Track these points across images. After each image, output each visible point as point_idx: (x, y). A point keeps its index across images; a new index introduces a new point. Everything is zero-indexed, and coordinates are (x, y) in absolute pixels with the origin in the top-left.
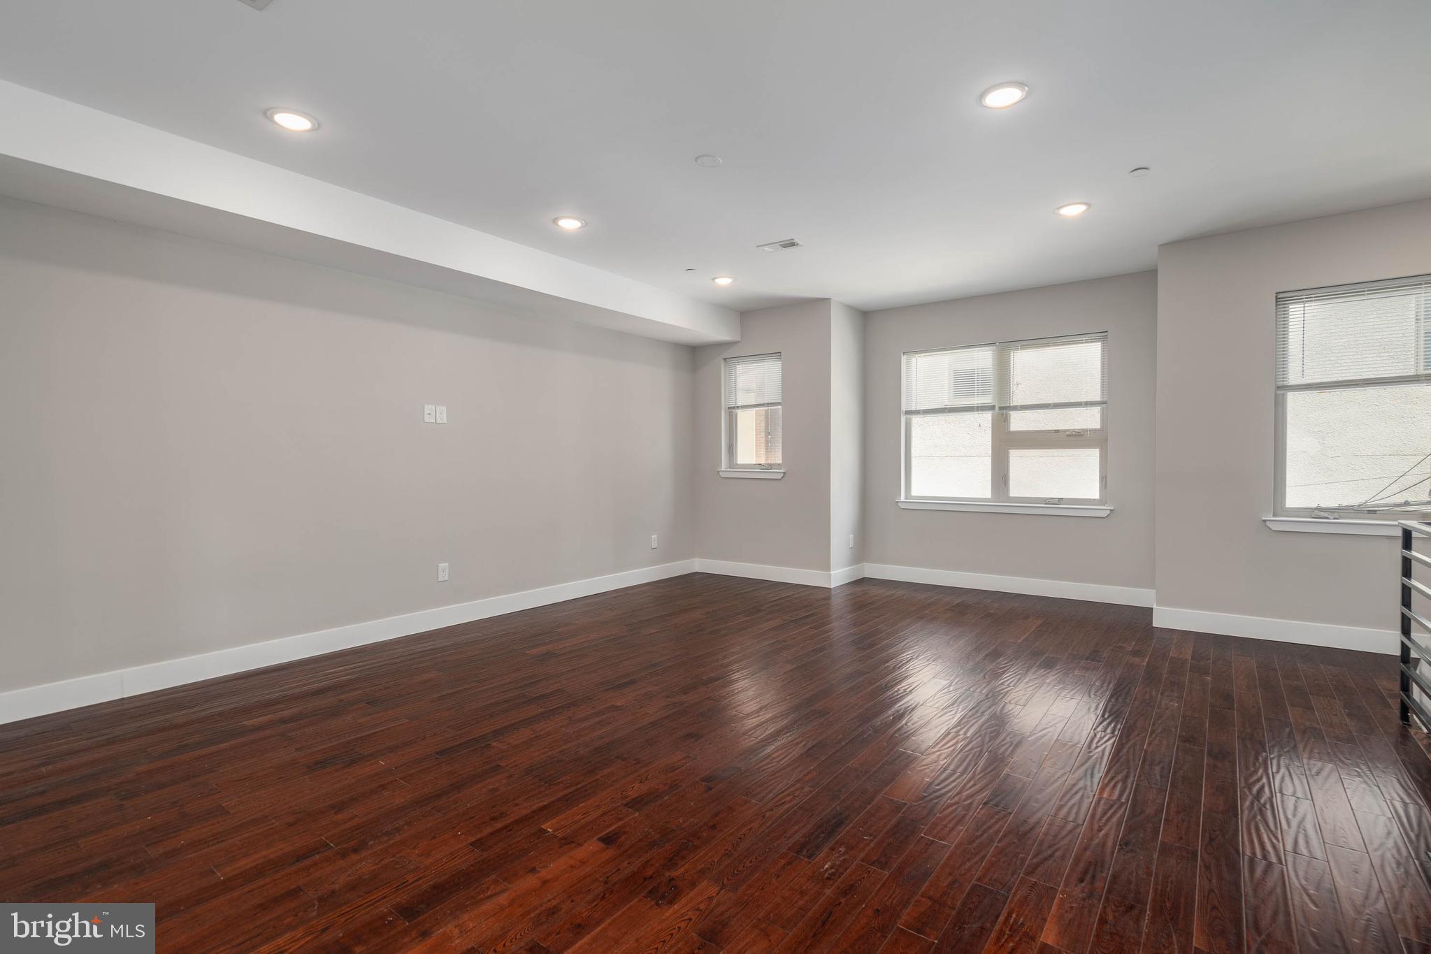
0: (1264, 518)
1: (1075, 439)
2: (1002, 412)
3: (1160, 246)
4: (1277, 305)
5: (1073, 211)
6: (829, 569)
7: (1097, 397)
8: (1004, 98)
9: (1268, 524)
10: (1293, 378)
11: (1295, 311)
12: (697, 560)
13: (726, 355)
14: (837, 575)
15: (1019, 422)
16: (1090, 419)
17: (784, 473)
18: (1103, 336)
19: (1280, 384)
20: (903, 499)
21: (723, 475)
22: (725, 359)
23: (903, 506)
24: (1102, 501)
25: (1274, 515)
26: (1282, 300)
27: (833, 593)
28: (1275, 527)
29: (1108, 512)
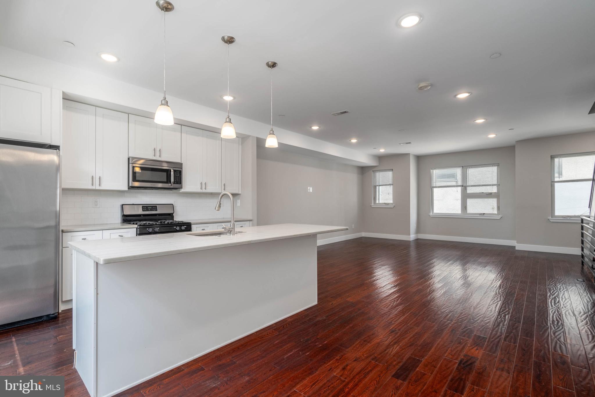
0: (548, 218)
1: (489, 195)
2: (464, 187)
3: (516, 141)
4: (551, 159)
5: (492, 136)
6: (410, 235)
7: (496, 183)
9: (550, 220)
10: (556, 179)
11: (556, 160)
12: (363, 233)
13: (374, 169)
14: (412, 237)
15: (470, 190)
16: (494, 190)
17: (394, 206)
18: (498, 165)
19: (553, 181)
20: (431, 214)
21: (373, 206)
22: (373, 171)
23: (431, 216)
24: (498, 214)
25: (551, 218)
26: (552, 158)
27: (411, 242)
28: (552, 221)
29: (500, 218)
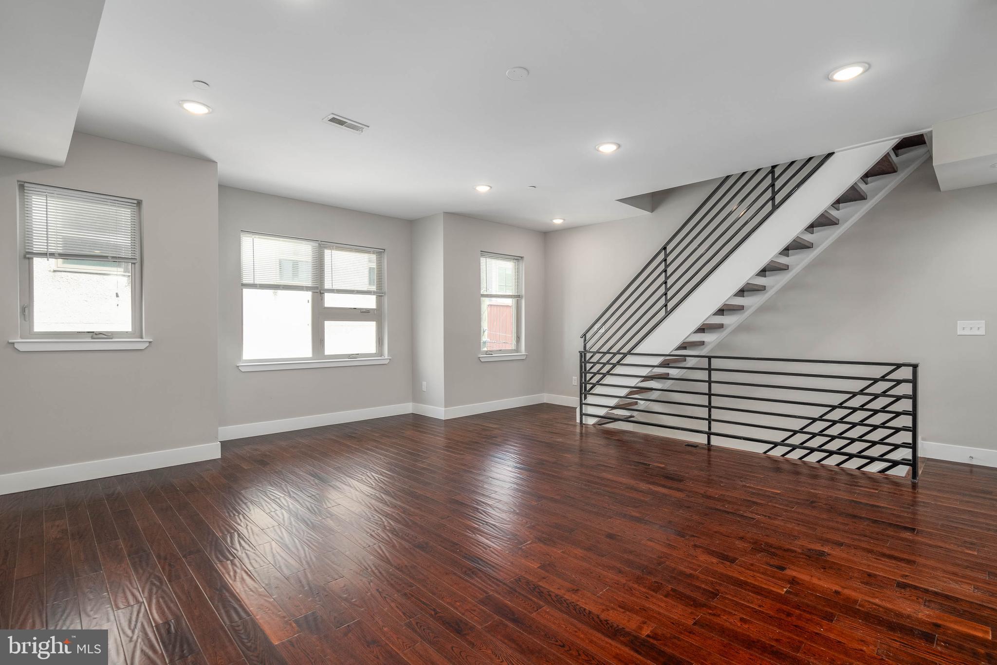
7: (373, 288)
8: (608, 149)
15: (331, 301)
20: (241, 363)
